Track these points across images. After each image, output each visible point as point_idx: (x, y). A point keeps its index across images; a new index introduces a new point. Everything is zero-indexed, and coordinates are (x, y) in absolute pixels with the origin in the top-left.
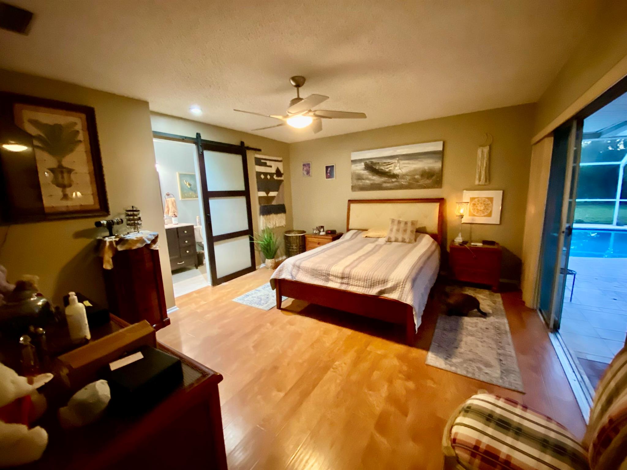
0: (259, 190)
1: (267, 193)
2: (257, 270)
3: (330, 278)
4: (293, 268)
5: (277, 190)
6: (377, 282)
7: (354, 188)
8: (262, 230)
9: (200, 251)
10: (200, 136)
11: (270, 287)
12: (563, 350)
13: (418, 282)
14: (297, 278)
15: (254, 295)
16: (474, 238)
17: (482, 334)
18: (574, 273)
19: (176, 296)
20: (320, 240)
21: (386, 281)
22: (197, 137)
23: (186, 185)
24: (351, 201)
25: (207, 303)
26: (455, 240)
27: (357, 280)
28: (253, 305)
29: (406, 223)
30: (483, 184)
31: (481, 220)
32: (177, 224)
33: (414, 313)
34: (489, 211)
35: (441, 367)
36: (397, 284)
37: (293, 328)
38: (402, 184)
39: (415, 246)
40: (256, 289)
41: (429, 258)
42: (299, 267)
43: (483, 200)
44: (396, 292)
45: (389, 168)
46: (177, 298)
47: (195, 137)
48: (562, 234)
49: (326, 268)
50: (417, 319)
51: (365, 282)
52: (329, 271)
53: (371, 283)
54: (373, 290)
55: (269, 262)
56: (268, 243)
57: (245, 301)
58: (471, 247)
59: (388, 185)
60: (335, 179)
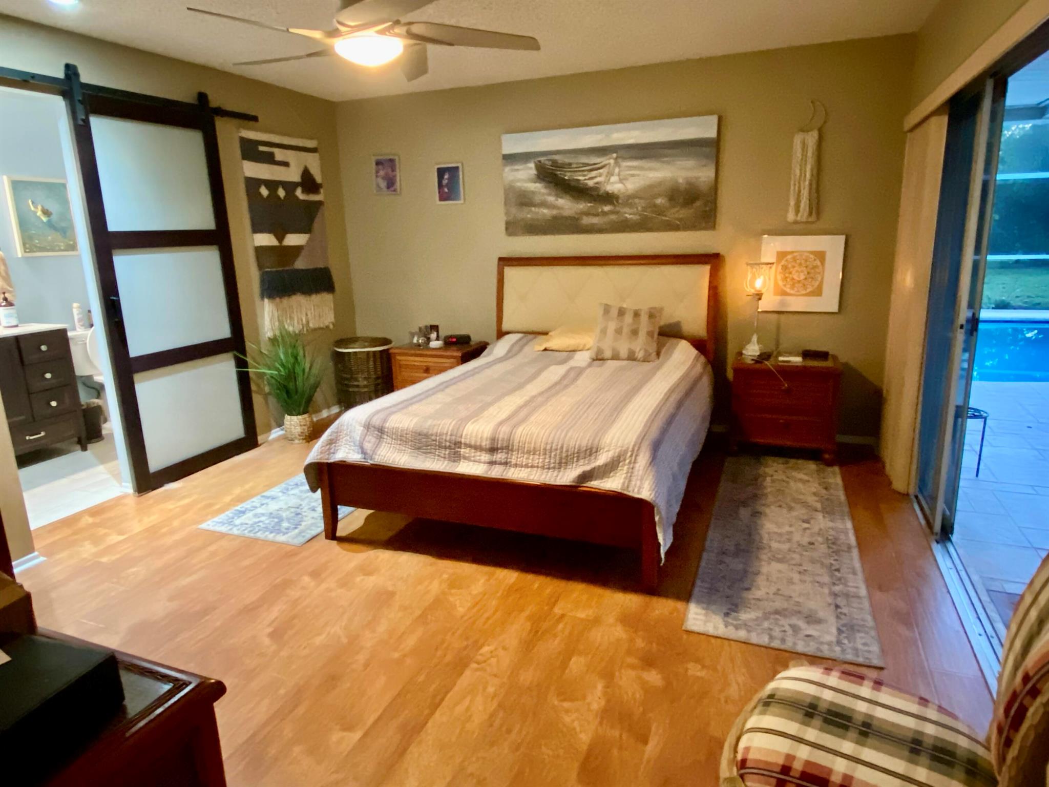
0: (257, 228)
1: (280, 238)
2: (260, 445)
3: (462, 453)
4: (366, 434)
5: (305, 228)
6: (574, 454)
7: (513, 228)
8: (269, 338)
9: (88, 401)
10: (77, 75)
11: (307, 487)
12: (959, 575)
13: (665, 448)
14: (377, 457)
15: (260, 511)
16: (785, 345)
17: (801, 555)
18: (985, 415)
19: (33, 525)
20: (430, 359)
21: (594, 450)
22: (67, 75)
23: (36, 212)
24: (505, 262)
25: (125, 539)
26: (744, 352)
27: (529, 452)
28: (260, 535)
29: (637, 314)
30: (804, 219)
31: (797, 303)
32: (16, 326)
33: (657, 519)
34: (816, 284)
35: (715, 634)
36: (619, 457)
37: (371, 582)
38: (626, 220)
39: (658, 368)
40: (265, 494)
41: (688, 393)
42: (381, 431)
43: (804, 257)
44: (616, 473)
45: (595, 177)
46: (35, 530)
47: (61, 75)
48: (959, 330)
49: (451, 428)
50: (665, 532)
51: (547, 456)
52: (459, 435)
53: (561, 458)
54: (566, 474)
55: (295, 423)
56: (289, 371)
57: (236, 526)
58: (778, 365)
59: (595, 220)
60: (462, 202)
